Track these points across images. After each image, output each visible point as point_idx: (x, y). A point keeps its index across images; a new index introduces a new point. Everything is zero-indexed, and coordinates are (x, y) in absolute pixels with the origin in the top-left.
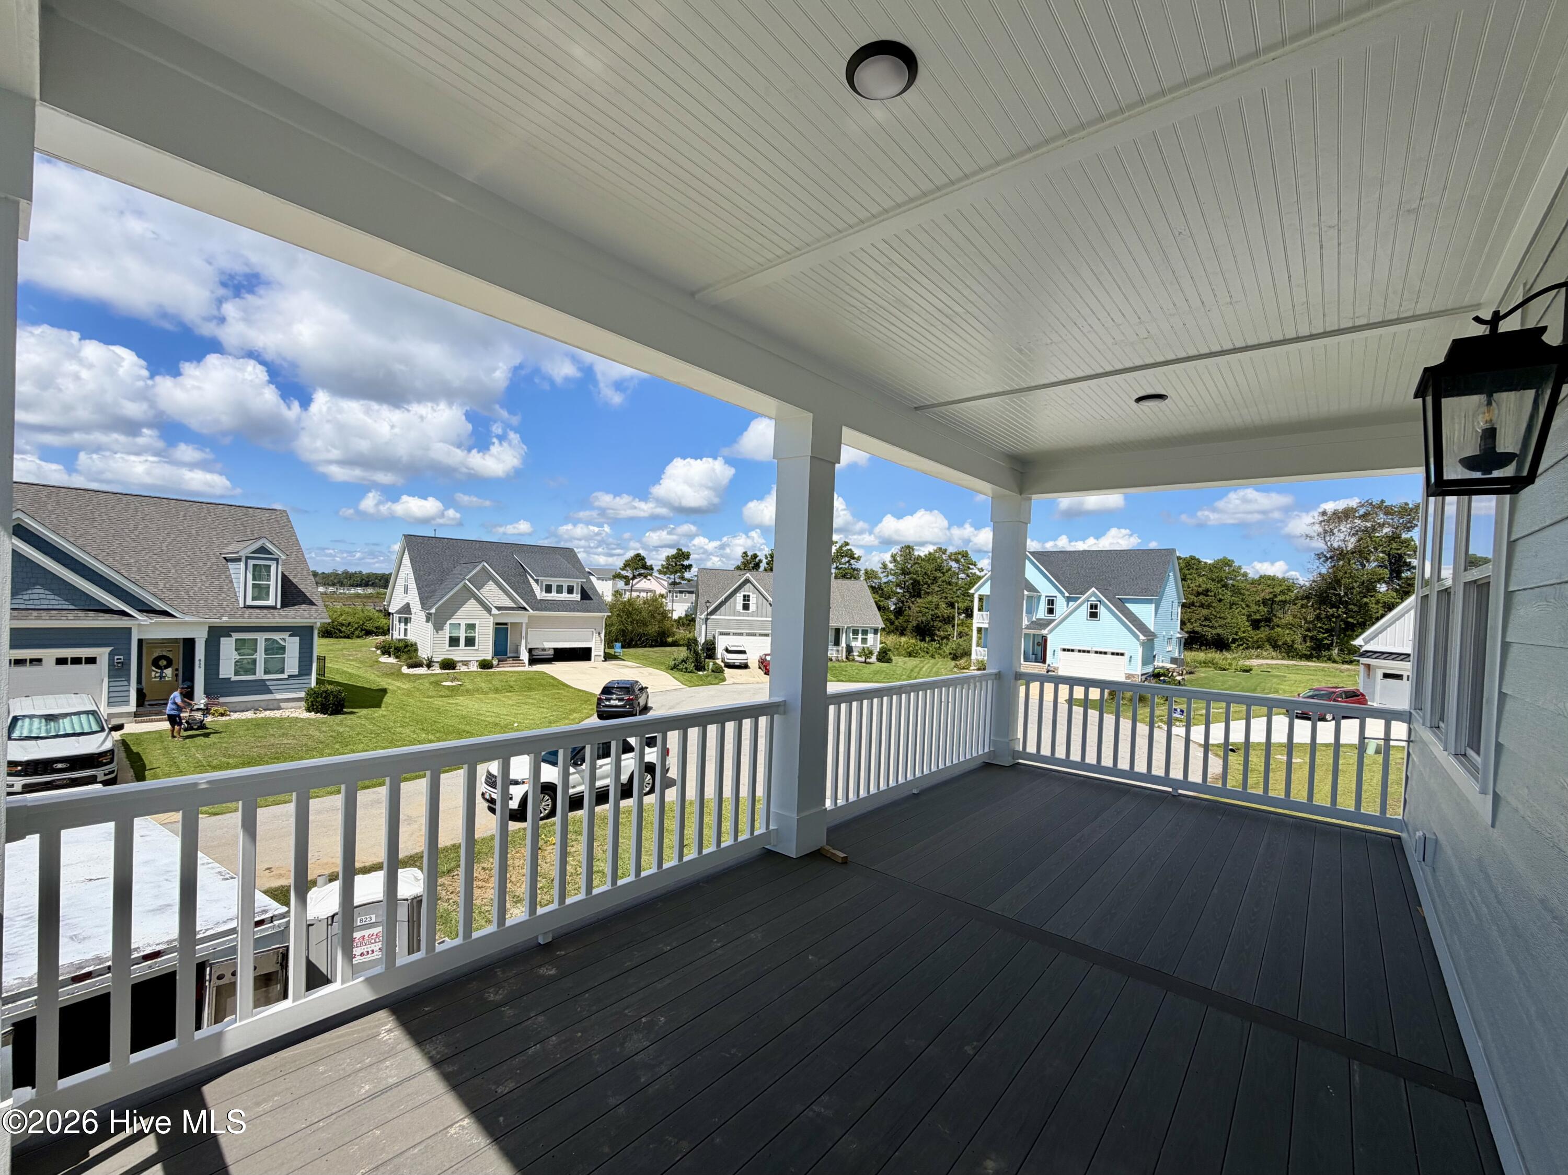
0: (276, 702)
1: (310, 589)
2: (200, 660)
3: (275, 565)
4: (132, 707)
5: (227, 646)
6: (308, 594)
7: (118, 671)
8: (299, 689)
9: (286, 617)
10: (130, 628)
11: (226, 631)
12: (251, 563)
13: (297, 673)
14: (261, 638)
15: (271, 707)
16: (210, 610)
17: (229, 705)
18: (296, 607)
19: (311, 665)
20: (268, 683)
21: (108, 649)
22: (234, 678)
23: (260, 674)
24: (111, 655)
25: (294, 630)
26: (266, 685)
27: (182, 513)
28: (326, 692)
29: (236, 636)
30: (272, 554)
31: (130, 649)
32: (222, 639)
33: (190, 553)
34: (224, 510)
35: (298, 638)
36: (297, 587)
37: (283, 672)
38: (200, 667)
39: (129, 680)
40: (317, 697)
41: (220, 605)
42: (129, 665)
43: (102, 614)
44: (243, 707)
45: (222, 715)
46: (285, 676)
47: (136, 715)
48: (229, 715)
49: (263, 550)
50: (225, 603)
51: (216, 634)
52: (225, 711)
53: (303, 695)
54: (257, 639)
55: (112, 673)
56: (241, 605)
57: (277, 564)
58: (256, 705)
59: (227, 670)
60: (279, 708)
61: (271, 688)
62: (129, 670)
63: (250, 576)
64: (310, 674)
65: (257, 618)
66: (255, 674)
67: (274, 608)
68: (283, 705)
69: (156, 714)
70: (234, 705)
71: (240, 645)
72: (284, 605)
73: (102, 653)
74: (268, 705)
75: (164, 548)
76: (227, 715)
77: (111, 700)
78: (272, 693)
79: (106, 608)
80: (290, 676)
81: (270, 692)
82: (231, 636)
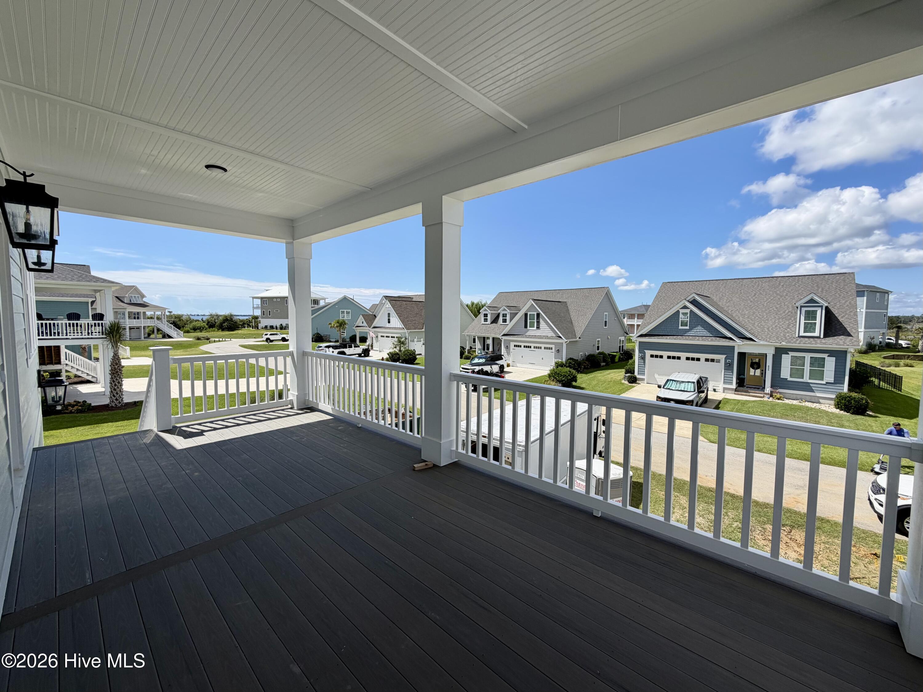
0: (816, 398)
1: (851, 325)
2: (769, 366)
3: (820, 310)
4: (734, 386)
5: (786, 360)
6: (848, 329)
7: (728, 367)
8: (832, 392)
9: (825, 344)
10: (734, 346)
11: (786, 351)
12: (804, 310)
13: (833, 382)
14: (808, 356)
15: (814, 401)
16: (777, 338)
17: (783, 394)
18: (835, 337)
19: (844, 378)
20: (811, 385)
21: (725, 356)
22: (790, 379)
23: (806, 379)
24: (726, 359)
25: (831, 353)
26: (810, 386)
27: (782, 284)
28: (850, 397)
29: (792, 354)
30: (818, 303)
31: (734, 357)
32: (783, 355)
33: (778, 306)
34: (808, 278)
35: (834, 358)
36: (841, 324)
37: (822, 379)
38: (769, 370)
39: (733, 372)
40: (842, 399)
41: (784, 335)
42: (733, 365)
43: (722, 339)
44: (795, 397)
45: (779, 399)
46: (824, 382)
47: (736, 390)
48: (783, 400)
49: (812, 301)
50: (788, 334)
51: (780, 352)
52: (781, 397)
53: (833, 396)
54: (805, 357)
55: (726, 368)
56: (797, 336)
57: (822, 309)
58: (803, 397)
59: (785, 373)
60: (819, 403)
61: (813, 388)
62: (733, 367)
63: (803, 318)
64: (843, 383)
65: (804, 343)
66: (803, 378)
67: (819, 337)
68: (821, 401)
69: (745, 392)
70: (789, 395)
71: (794, 360)
72: (826, 336)
73: (722, 357)
74: (811, 399)
75: (765, 305)
76: (781, 400)
77: (725, 381)
78: (814, 392)
79: (723, 336)
80: (827, 383)
81: (812, 391)
82: (788, 354)
